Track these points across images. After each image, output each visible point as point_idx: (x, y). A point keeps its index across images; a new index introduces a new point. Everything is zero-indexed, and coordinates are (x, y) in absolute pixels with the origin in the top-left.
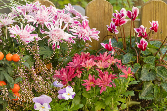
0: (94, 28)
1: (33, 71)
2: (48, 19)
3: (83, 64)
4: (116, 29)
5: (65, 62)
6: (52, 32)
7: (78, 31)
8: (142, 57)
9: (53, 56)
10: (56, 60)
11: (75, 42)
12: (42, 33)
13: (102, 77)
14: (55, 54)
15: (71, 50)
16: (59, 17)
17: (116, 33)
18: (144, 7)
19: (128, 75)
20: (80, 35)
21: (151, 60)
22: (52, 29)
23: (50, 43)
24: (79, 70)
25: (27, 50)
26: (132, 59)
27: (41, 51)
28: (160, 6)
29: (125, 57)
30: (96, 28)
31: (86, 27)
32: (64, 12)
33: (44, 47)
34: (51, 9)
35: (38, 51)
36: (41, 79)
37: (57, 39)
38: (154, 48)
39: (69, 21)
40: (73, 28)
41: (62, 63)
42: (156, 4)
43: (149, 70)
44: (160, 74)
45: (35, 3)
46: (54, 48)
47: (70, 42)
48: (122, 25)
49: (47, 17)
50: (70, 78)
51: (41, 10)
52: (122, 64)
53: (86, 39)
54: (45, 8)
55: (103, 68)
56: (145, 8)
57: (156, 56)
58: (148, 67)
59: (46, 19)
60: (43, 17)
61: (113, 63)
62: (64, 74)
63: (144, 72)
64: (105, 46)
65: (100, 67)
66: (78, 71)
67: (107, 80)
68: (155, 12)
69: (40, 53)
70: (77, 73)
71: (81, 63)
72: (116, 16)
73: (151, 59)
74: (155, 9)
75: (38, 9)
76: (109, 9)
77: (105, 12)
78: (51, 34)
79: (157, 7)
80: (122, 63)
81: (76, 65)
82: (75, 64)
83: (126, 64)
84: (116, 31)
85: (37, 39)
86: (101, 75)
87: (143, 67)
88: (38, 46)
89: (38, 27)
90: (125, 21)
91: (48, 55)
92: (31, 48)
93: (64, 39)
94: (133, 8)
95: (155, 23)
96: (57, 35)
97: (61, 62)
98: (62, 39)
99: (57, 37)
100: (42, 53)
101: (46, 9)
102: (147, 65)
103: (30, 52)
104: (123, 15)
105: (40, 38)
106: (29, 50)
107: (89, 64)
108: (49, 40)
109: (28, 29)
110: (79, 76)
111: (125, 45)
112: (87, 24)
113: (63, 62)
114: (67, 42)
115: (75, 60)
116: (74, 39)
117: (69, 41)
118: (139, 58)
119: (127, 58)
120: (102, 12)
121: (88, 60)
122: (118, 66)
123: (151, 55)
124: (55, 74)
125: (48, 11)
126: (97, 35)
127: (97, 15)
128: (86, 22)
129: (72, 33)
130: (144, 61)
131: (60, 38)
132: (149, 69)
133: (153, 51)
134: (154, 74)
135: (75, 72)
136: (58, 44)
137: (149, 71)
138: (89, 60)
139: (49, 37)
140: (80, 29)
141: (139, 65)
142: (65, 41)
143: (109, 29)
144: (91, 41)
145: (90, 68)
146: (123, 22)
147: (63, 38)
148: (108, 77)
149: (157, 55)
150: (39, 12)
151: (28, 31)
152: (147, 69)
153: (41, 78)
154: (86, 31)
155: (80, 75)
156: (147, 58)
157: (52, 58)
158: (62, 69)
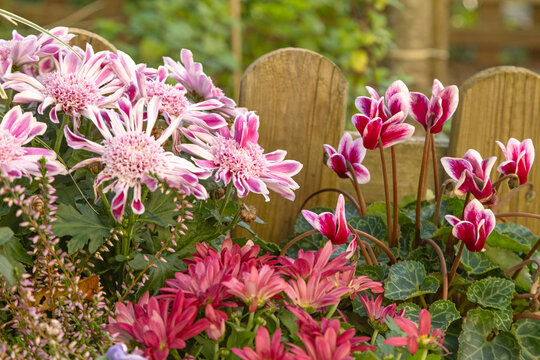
0: (278, 151)
1: (26, 292)
2: (100, 97)
3: (233, 284)
4: (359, 165)
5: (155, 276)
6: (115, 146)
7: (214, 154)
8: (463, 281)
9: (108, 246)
10: (118, 263)
11: (204, 195)
12: (74, 147)
13: (312, 339)
14: (116, 238)
15: (184, 226)
16: (145, 93)
17: (362, 180)
18: (470, 91)
19: (418, 340)
20: (225, 171)
21: (498, 292)
22: (113, 136)
23: (105, 191)
24: (215, 308)
25: (10, 204)
26: (424, 285)
27: (61, 221)
28: (528, 95)
29: (396, 272)
30: (285, 153)
31: (249, 143)
32: (164, 80)
33: (75, 207)
34: (115, 61)
35: (52, 220)
36: (57, 331)
37: (132, 176)
38: (508, 249)
39: (181, 111)
40: (197, 140)
41: (146, 278)
42: (514, 85)
43: (487, 334)
44: (529, 354)
45: (52, 31)
46: (118, 212)
47: (185, 189)
48: (389, 145)
49: (95, 88)
50: (179, 335)
51: (74, 61)
52: (386, 302)
53: (250, 189)
54: (88, 56)
55: (315, 306)
56: (473, 94)
57: (514, 277)
58: (487, 321)
59: (91, 96)
60: (81, 85)
61: (351, 291)
62: (156, 317)
63: (469, 339)
64: (322, 222)
65: (299, 302)
66: (210, 310)
67: (333, 354)
68: (507, 114)
69: (59, 229)
70: (209, 319)
71: (227, 278)
72: (372, 108)
73: (495, 289)
74: (509, 102)
75: (61, 58)
76: (333, 88)
77: (315, 99)
78: (111, 153)
79: (519, 98)
80: (386, 295)
81: (205, 286)
82: (199, 281)
83: (402, 302)
84: (361, 171)
85: (52, 168)
86: (306, 332)
87: (465, 320)
88: (54, 198)
89: (57, 121)
90: (403, 131)
91: (89, 241)
92: (26, 198)
93: (162, 176)
94: (435, 86)
95: (522, 149)
96: (133, 159)
97: (141, 271)
98: (155, 175)
99: (134, 167)
100: (67, 229)
101: (94, 56)
102: (483, 314)
103: (19, 213)
104: (396, 107)
105: (65, 167)
106: (16, 207)
107: (257, 285)
108: (101, 175)
109: (14, 127)
110: (217, 333)
111: (395, 226)
112: (251, 133)
113: (147, 273)
114: (174, 190)
115: (200, 268)
116: (201, 182)
117: (182, 187)
118: (449, 281)
119: (404, 278)
120: (304, 99)
121: (254, 269)
122: (371, 305)
123: (497, 273)
124: (112, 321)
125: (102, 66)
126: (289, 176)
127: (284, 109)
128: (251, 124)
129: (192, 158)
130: (471, 297)
131: (146, 170)
132: (487, 329)
133: (505, 261)
134: (508, 353)
135: (201, 315)
136: (137, 196)
137: (490, 339)
138: (258, 268)
139: (102, 167)
140: (223, 148)
141: (451, 310)
142: (166, 184)
143: (336, 160)
144: (268, 200)
145: (260, 302)
146: (399, 134)
147: (158, 174)
148: (338, 345)
149: (519, 278)
150: (64, 66)
151: (17, 134)
152: (481, 331)
153: (55, 327)
154: (249, 158)
155: (219, 325)
156: (481, 285)
157: (103, 254)
158: (146, 300)
